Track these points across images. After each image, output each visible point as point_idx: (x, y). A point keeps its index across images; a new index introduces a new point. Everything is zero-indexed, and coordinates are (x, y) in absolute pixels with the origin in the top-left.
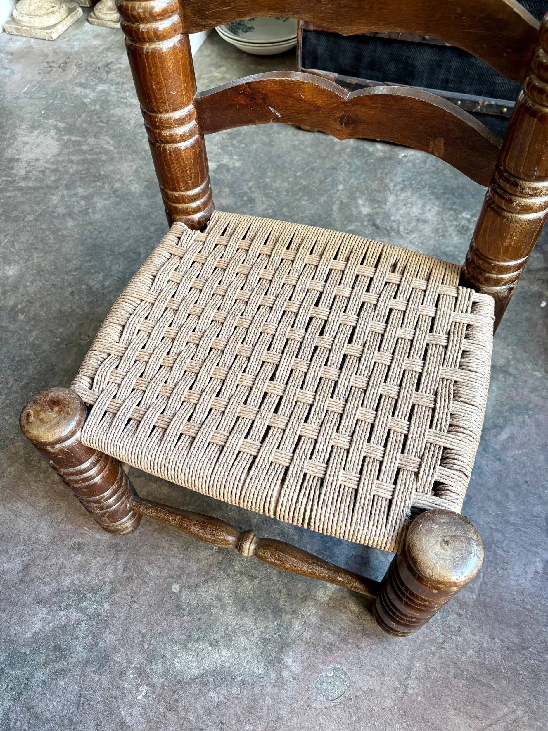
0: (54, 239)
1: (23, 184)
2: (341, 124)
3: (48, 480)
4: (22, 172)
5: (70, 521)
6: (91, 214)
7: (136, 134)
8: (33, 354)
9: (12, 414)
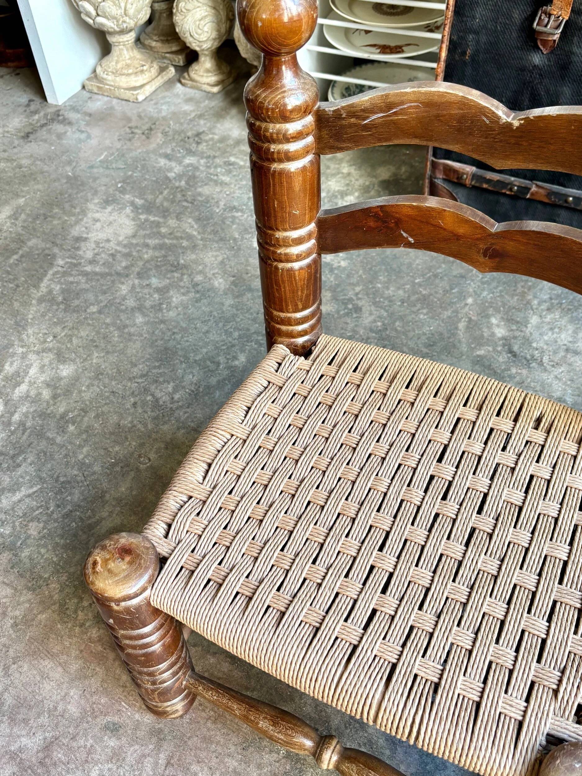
0: (120, 336)
1: (88, 268)
2: (485, 256)
3: (85, 637)
4: (89, 255)
5: (106, 692)
6: (165, 311)
7: (226, 218)
8: (81, 475)
9: (50, 547)
